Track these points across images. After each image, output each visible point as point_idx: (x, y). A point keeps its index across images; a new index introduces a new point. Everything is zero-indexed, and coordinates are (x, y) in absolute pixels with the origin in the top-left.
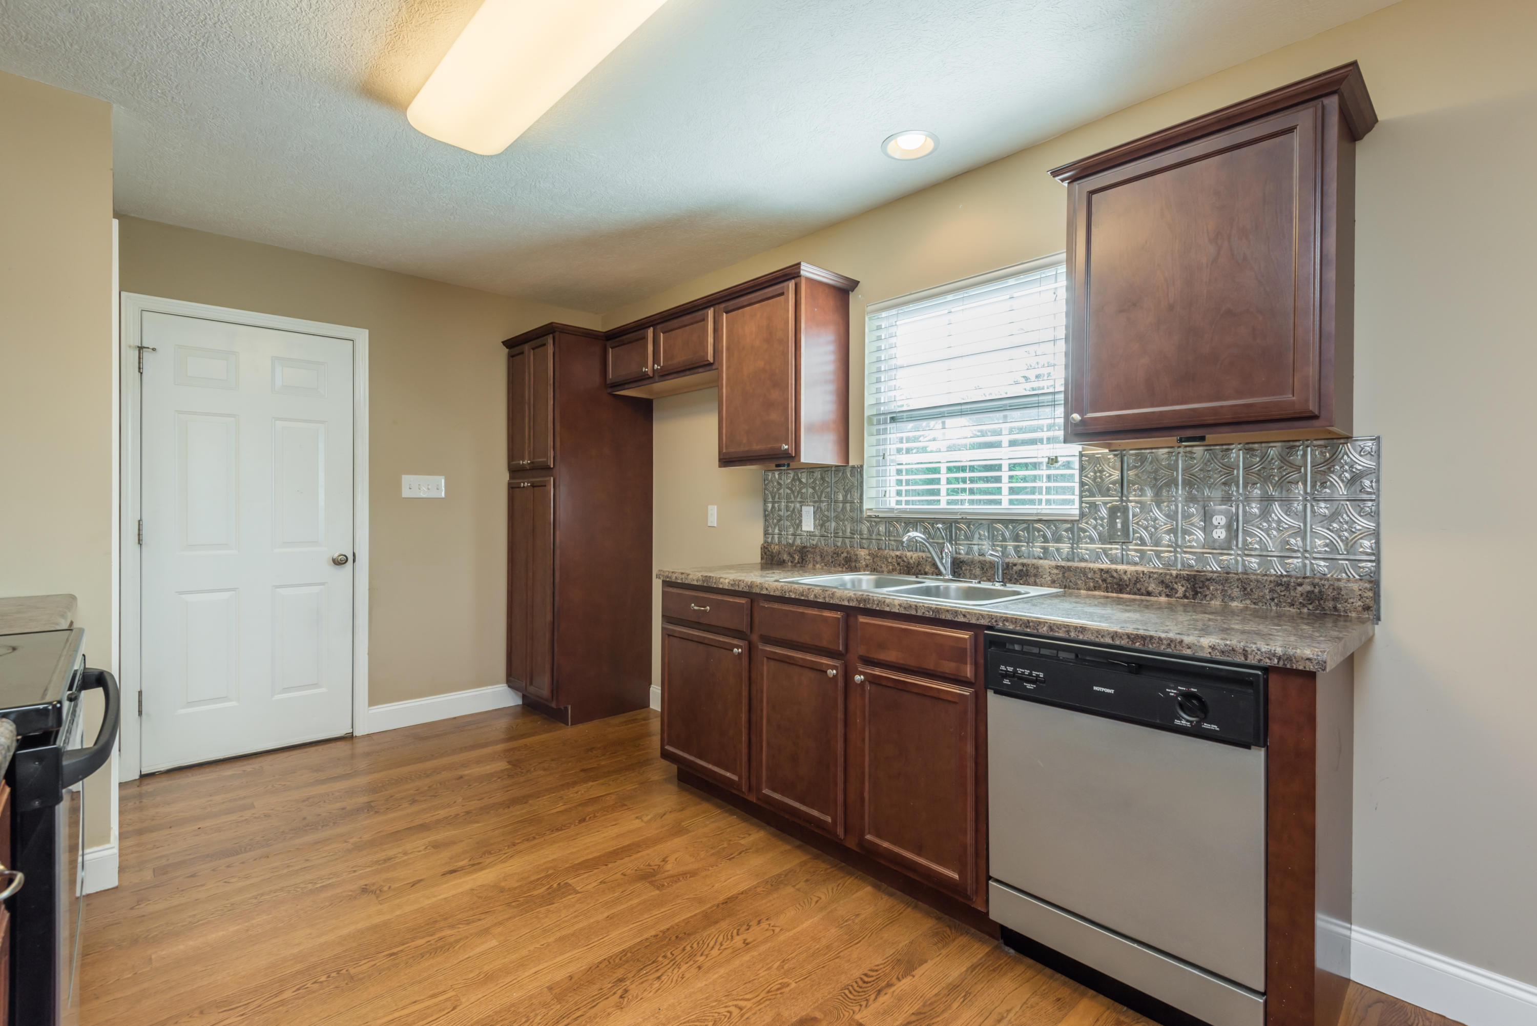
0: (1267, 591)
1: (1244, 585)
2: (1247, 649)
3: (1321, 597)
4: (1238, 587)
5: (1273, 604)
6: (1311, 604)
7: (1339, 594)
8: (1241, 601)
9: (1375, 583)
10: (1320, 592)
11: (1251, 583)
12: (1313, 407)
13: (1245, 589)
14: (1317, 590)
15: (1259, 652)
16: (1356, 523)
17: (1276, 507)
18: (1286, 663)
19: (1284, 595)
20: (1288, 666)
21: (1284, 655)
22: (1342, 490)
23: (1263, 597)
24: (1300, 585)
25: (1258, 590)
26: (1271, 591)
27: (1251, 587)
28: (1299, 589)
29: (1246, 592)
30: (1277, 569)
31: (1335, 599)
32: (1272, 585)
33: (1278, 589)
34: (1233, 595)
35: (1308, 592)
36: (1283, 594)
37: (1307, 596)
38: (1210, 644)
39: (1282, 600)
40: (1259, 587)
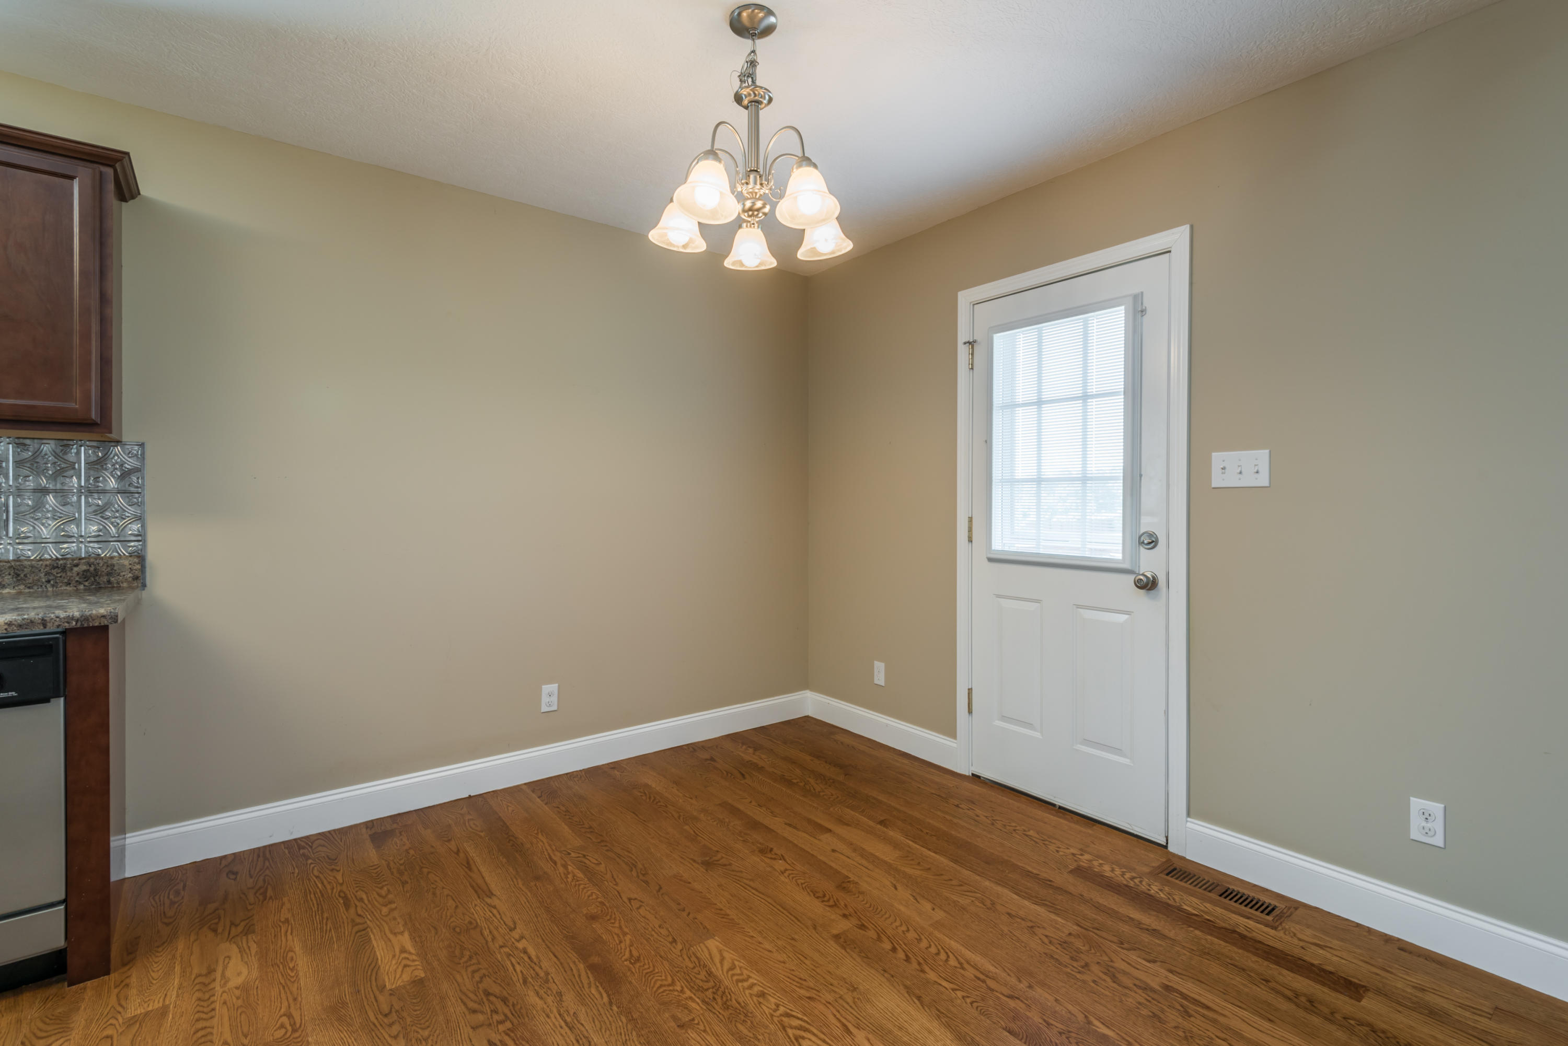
0: (42, 575)
1: (16, 571)
2: (46, 618)
3: (96, 574)
4: (10, 574)
5: (48, 586)
6: (87, 581)
7: (112, 569)
8: (14, 587)
9: (140, 557)
10: (95, 570)
11: (25, 569)
12: (94, 415)
13: (18, 575)
14: (92, 569)
15: (58, 619)
16: (125, 511)
17: (51, 499)
18: (83, 623)
19: (61, 577)
20: (86, 625)
21: (81, 617)
22: (112, 483)
23: (38, 580)
24: (77, 565)
25: (33, 575)
26: (47, 574)
27: (25, 573)
28: (75, 569)
29: (19, 578)
30: (52, 552)
31: (109, 574)
32: (48, 569)
33: (54, 572)
34: (3, 583)
35: (84, 571)
36: (59, 575)
37: (83, 575)
38: (6, 622)
39: (58, 581)
40: (34, 572)
